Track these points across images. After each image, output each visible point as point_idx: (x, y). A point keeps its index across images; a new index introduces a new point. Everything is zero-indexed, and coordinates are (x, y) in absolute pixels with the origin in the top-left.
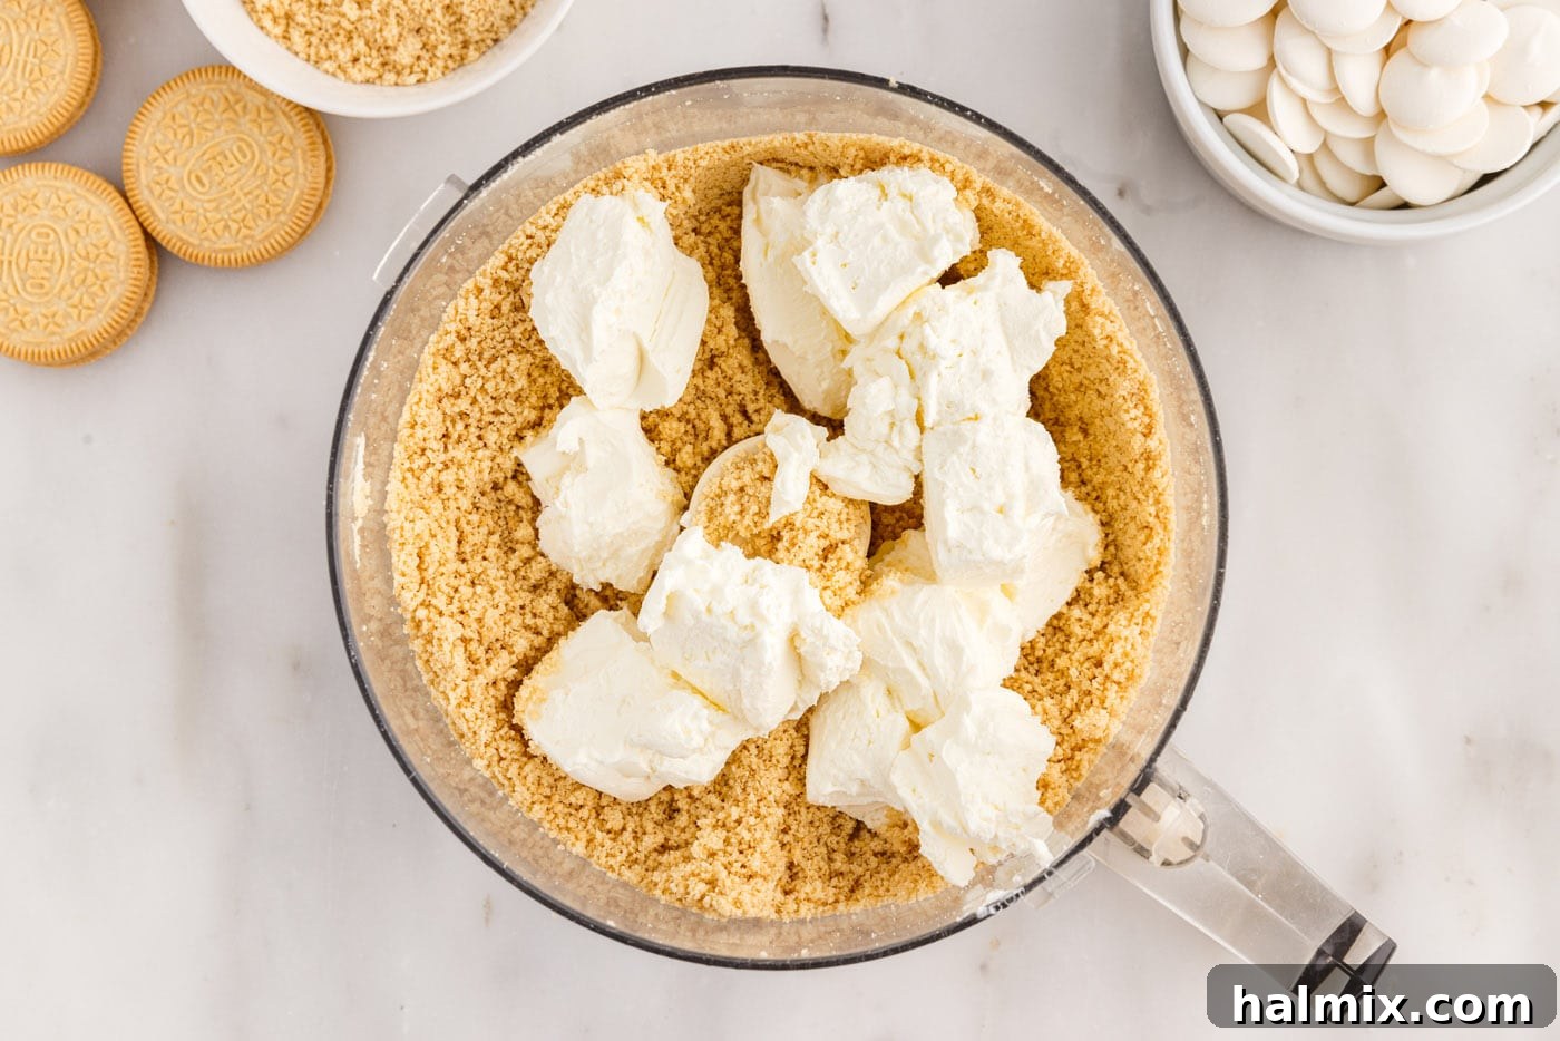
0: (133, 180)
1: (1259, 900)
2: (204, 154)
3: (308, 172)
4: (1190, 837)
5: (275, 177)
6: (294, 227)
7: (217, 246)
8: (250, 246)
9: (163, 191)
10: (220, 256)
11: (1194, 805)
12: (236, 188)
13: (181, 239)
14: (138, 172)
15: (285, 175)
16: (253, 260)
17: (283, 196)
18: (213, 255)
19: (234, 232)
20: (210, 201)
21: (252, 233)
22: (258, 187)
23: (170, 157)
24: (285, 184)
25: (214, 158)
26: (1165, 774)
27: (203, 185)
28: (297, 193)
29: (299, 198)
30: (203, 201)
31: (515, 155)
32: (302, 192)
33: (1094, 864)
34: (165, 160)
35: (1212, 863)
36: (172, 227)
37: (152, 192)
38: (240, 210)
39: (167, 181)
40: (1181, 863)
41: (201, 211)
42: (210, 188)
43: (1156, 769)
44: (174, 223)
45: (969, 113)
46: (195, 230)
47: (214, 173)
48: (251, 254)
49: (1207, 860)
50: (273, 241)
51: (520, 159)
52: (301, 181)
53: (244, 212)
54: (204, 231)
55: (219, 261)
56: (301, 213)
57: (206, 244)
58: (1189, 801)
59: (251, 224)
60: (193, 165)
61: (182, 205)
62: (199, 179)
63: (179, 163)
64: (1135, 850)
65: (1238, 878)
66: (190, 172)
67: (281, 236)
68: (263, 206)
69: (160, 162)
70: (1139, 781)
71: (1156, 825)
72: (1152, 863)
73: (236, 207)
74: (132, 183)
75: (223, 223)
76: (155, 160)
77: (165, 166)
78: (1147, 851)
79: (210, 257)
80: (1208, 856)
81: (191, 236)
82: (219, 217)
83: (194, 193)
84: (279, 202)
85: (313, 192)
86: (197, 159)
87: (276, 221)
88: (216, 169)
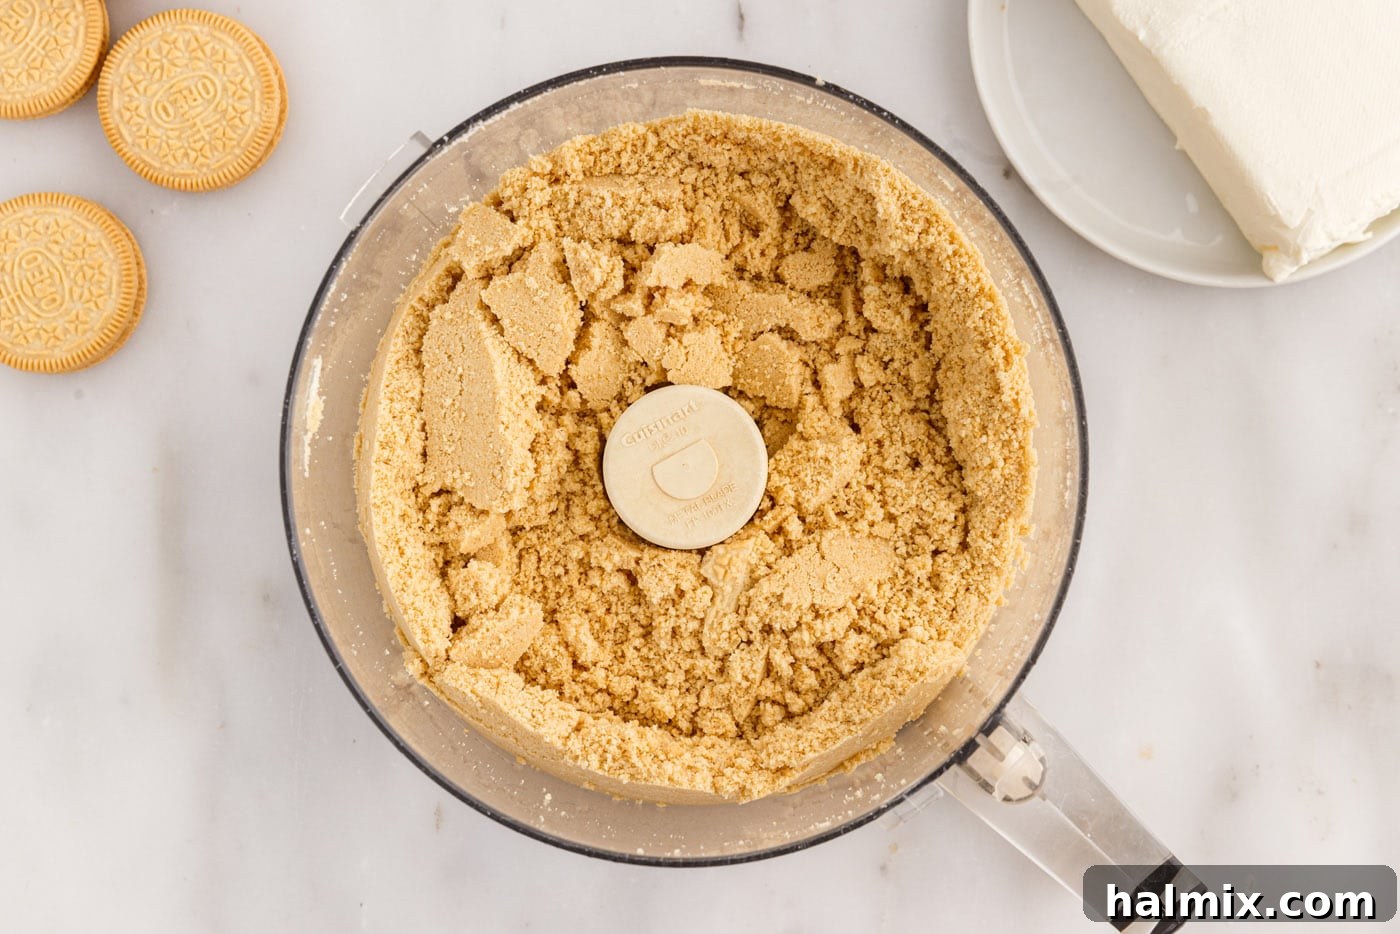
0: (106, 104)
1: (1087, 838)
2: (171, 87)
3: (263, 113)
4: (1030, 777)
5: (234, 114)
6: (246, 160)
7: (176, 171)
8: (205, 174)
9: (131, 118)
10: (177, 179)
11: (1036, 749)
12: (197, 120)
13: (144, 161)
14: (112, 98)
15: (243, 113)
16: (206, 186)
17: (239, 132)
18: (171, 179)
19: (192, 158)
20: (172, 130)
21: (208, 161)
22: (217, 122)
23: (141, 88)
24: (241, 120)
25: (180, 92)
26: (1012, 719)
27: (167, 114)
28: (252, 129)
29: (254, 135)
30: (167, 130)
31: (475, 119)
32: (256, 130)
33: (942, 794)
34: (136, 89)
35: (1048, 802)
36: (137, 149)
37: (122, 116)
38: (199, 140)
39: (137, 108)
40: (1020, 800)
41: (164, 138)
42: (175, 118)
43: (1004, 715)
44: (139, 146)
45: (885, 114)
46: (157, 155)
47: (179, 105)
48: (205, 181)
49: (1044, 800)
50: (226, 171)
51: (480, 122)
52: (256, 119)
53: (202, 143)
54: (166, 155)
55: (176, 185)
56: (253, 148)
57: (167, 168)
58: (1033, 744)
59: (209, 154)
60: (161, 97)
61: (148, 131)
62: (165, 109)
63: (149, 93)
64: (980, 784)
65: (1070, 818)
66: (158, 102)
67: (234, 167)
68: (221, 139)
69: (132, 91)
70: (989, 723)
71: (1000, 764)
72: (994, 797)
73: (196, 137)
74: (105, 107)
75: (182, 151)
76: (127, 88)
77: (136, 95)
78: (992, 787)
79: (168, 180)
80: (1045, 795)
81: (153, 159)
82: (180, 144)
83: (159, 121)
84: (235, 136)
85: (265, 130)
86: (166, 91)
87: (230, 154)
88: (182, 102)
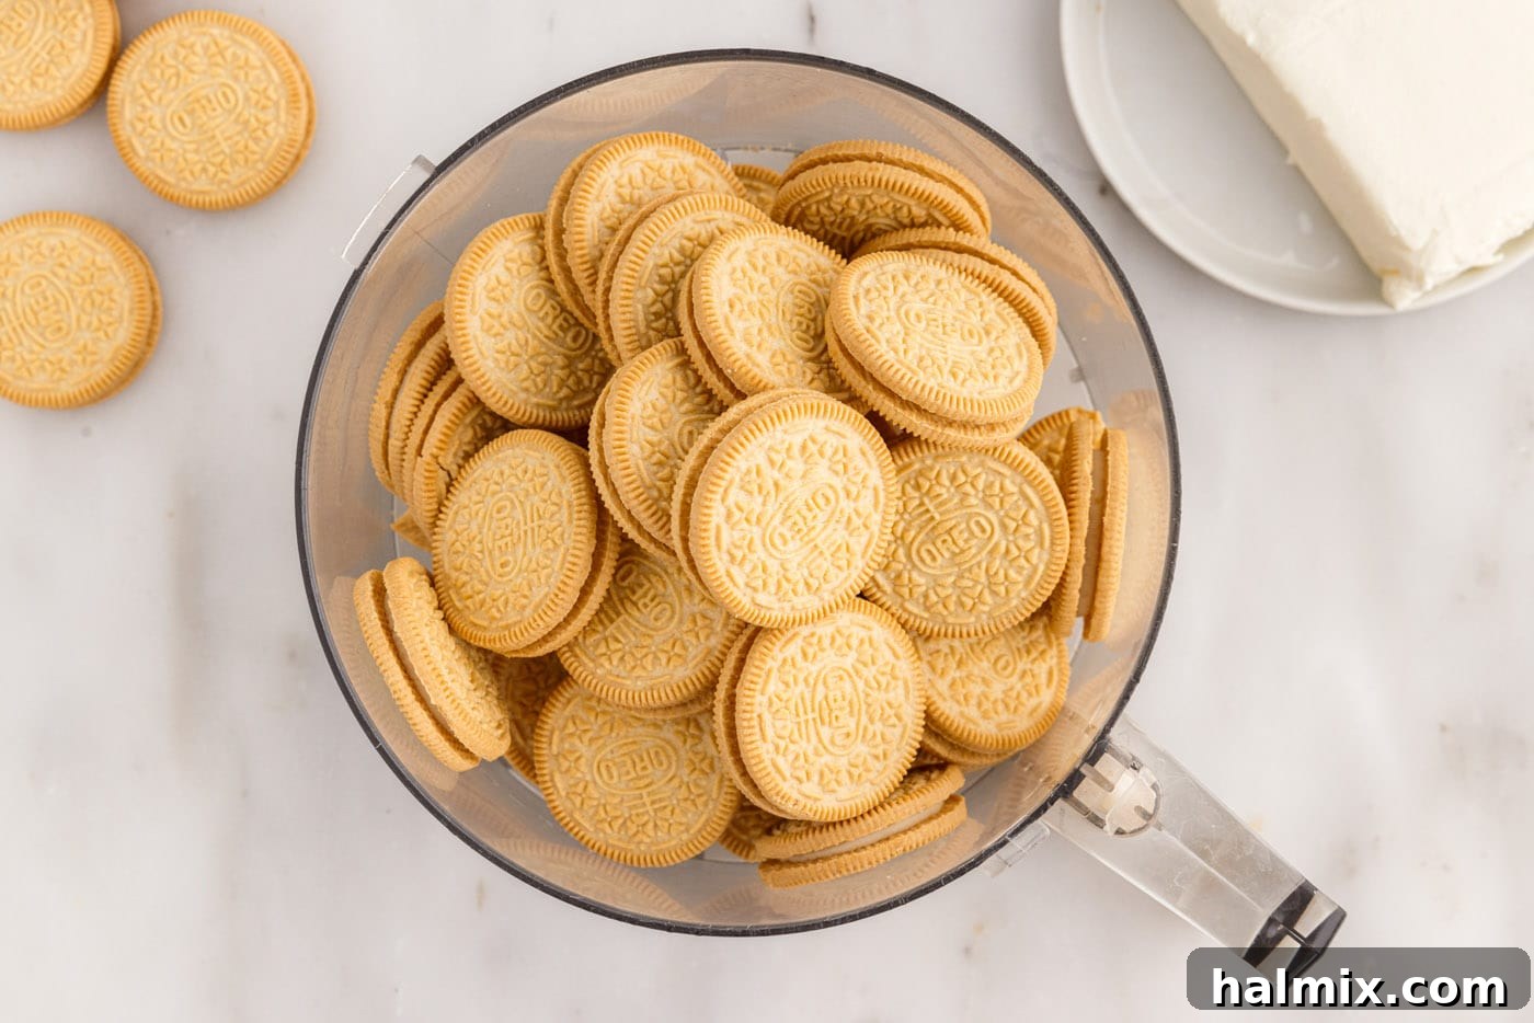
0: (116, 115)
2: (188, 96)
3: (288, 124)
4: (1142, 806)
5: (257, 125)
6: (271, 176)
7: (193, 188)
8: (225, 191)
9: (145, 129)
10: (195, 197)
11: (1147, 775)
12: (217, 132)
13: (158, 177)
14: (124, 107)
15: (266, 124)
16: (227, 204)
17: (263, 145)
18: (188, 196)
19: (211, 174)
21: (229, 177)
22: (238, 133)
23: (155, 97)
24: (265, 132)
25: (198, 101)
26: (1118, 745)
27: (184, 125)
28: (276, 142)
29: (278, 148)
30: (184, 142)
32: (281, 142)
33: (1048, 833)
34: (150, 98)
35: (1164, 832)
37: (134, 128)
38: (218, 154)
39: (151, 119)
40: (1134, 832)
41: (181, 151)
42: (192, 129)
43: (1109, 741)
44: (153, 160)
46: (173, 170)
47: (196, 115)
48: (225, 199)
50: (248, 188)
52: (281, 131)
54: (183, 170)
55: (194, 203)
58: (1142, 771)
59: (229, 169)
60: (178, 106)
61: (162, 143)
62: (181, 120)
63: (164, 102)
64: (1089, 819)
66: (173, 113)
67: (257, 184)
68: (243, 153)
69: (145, 100)
70: (1093, 751)
71: (1109, 794)
72: (1105, 831)
73: (216, 151)
74: (116, 118)
75: (201, 165)
76: (140, 97)
77: (149, 104)
78: (1102, 820)
79: (185, 198)
80: (1160, 824)
81: (168, 175)
82: (198, 158)
84: (258, 149)
85: (292, 143)
86: (182, 100)
87: (252, 168)
88: (200, 112)
